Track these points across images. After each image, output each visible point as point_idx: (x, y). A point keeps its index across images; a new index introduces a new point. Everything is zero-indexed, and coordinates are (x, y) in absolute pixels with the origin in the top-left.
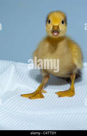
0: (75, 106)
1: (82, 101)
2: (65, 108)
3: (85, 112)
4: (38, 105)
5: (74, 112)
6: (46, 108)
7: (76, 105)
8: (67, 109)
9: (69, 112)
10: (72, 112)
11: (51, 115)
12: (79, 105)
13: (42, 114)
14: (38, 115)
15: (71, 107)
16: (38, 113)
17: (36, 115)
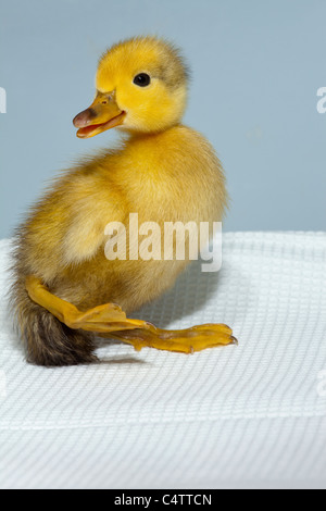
0: (161, 398)
1: (187, 377)
2: (123, 403)
3: (199, 419)
4: (22, 394)
5: (157, 420)
6: (52, 405)
7: (165, 393)
8: (131, 407)
9: (141, 421)
10: (153, 420)
11: (73, 430)
12: (177, 391)
13: (39, 428)
14: (26, 432)
15: (146, 402)
16: (25, 423)
17: (15, 432)
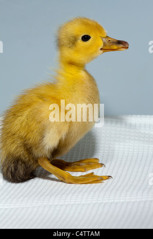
0: (64, 193)
2: (47, 195)
3: (82, 203)
6: (13, 197)
7: (66, 191)
8: (50, 198)
9: (55, 204)
10: (60, 203)
11: (23, 208)
12: (72, 190)
13: (7, 207)
15: (57, 195)
